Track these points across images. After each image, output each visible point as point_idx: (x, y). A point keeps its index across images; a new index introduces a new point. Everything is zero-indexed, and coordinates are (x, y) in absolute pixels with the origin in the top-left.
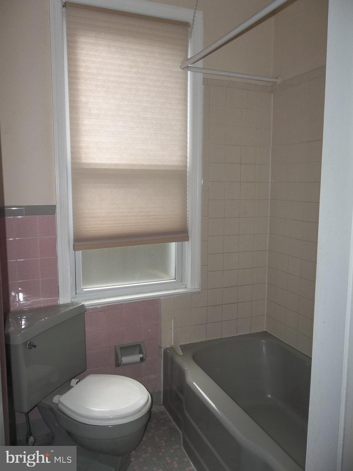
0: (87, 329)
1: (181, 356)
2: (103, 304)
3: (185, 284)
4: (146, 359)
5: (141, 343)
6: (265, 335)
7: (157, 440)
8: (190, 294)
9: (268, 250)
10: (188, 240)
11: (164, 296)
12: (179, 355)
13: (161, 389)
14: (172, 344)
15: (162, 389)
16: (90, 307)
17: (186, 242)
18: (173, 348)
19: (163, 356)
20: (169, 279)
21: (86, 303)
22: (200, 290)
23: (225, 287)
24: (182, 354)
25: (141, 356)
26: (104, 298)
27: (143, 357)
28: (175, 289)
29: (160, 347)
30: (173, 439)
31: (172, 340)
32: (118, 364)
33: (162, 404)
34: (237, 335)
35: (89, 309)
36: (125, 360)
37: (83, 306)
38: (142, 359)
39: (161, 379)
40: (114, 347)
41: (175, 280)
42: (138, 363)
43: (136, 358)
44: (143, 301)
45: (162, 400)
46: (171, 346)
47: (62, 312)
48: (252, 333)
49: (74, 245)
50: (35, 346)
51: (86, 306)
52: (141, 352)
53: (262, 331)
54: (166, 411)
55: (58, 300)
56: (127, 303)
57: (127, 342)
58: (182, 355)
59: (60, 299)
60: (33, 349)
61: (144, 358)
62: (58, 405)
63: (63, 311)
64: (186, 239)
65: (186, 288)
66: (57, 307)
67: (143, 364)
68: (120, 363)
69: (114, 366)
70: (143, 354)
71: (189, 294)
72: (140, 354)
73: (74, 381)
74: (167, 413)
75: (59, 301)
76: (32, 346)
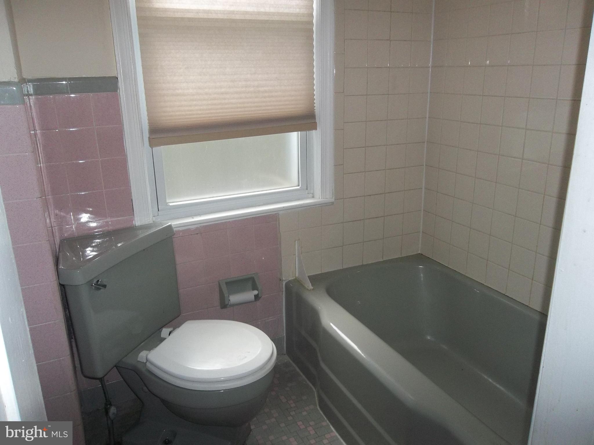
0: (179, 259)
1: (310, 290)
2: (199, 224)
3: (312, 192)
4: (263, 297)
5: (253, 275)
6: (420, 258)
7: (284, 400)
8: (320, 205)
9: (427, 142)
10: (316, 129)
11: (284, 210)
12: (308, 289)
13: (283, 334)
14: (297, 275)
15: (285, 335)
16: (180, 229)
17: (314, 131)
18: (298, 281)
19: (284, 293)
20: (289, 186)
21: (174, 223)
22: (333, 200)
23: (368, 196)
24: (311, 287)
25: (256, 292)
26: (199, 215)
27: (258, 294)
28: (299, 199)
29: (280, 280)
30: (304, 398)
31: (297, 270)
32: (224, 305)
33: (285, 353)
34: (382, 260)
35: (179, 232)
36: (235, 299)
37: (170, 226)
38: (257, 297)
39: (283, 322)
40: (218, 283)
41: (298, 187)
42: (251, 302)
43: (249, 295)
44: (255, 218)
45: (285, 349)
46: (294, 278)
47: (141, 236)
48: (403, 256)
49: (149, 138)
50: (105, 286)
51: (174, 228)
52: (254, 288)
53: (415, 253)
54: (291, 362)
55: (132, 220)
56: (233, 221)
57: (235, 274)
58: (313, 289)
59: (136, 219)
60: (102, 290)
61: (260, 296)
62: (146, 365)
63: (142, 234)
64: (313, 126)
65: (313, 197)
66: (131, 230)
67: (258, 303)
68: (226, 303)
69: (219, 307)
70: (257, 290)
71: (318, 206)
72: (253, 290)
73: (165, 332)
74: (293, 364)
75: (134, 222)
76: (99, 286)
